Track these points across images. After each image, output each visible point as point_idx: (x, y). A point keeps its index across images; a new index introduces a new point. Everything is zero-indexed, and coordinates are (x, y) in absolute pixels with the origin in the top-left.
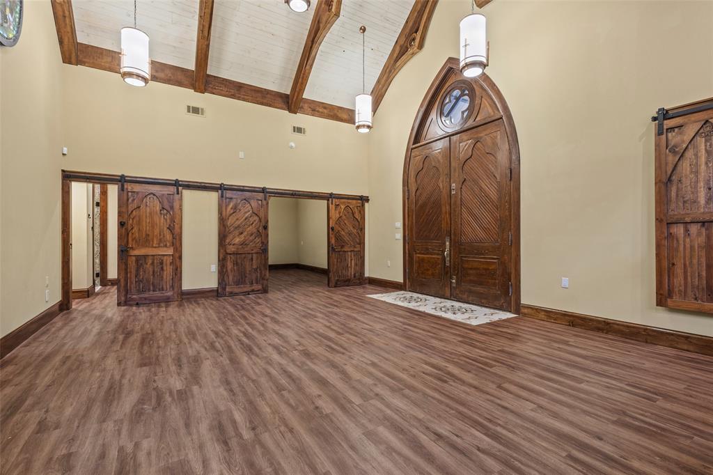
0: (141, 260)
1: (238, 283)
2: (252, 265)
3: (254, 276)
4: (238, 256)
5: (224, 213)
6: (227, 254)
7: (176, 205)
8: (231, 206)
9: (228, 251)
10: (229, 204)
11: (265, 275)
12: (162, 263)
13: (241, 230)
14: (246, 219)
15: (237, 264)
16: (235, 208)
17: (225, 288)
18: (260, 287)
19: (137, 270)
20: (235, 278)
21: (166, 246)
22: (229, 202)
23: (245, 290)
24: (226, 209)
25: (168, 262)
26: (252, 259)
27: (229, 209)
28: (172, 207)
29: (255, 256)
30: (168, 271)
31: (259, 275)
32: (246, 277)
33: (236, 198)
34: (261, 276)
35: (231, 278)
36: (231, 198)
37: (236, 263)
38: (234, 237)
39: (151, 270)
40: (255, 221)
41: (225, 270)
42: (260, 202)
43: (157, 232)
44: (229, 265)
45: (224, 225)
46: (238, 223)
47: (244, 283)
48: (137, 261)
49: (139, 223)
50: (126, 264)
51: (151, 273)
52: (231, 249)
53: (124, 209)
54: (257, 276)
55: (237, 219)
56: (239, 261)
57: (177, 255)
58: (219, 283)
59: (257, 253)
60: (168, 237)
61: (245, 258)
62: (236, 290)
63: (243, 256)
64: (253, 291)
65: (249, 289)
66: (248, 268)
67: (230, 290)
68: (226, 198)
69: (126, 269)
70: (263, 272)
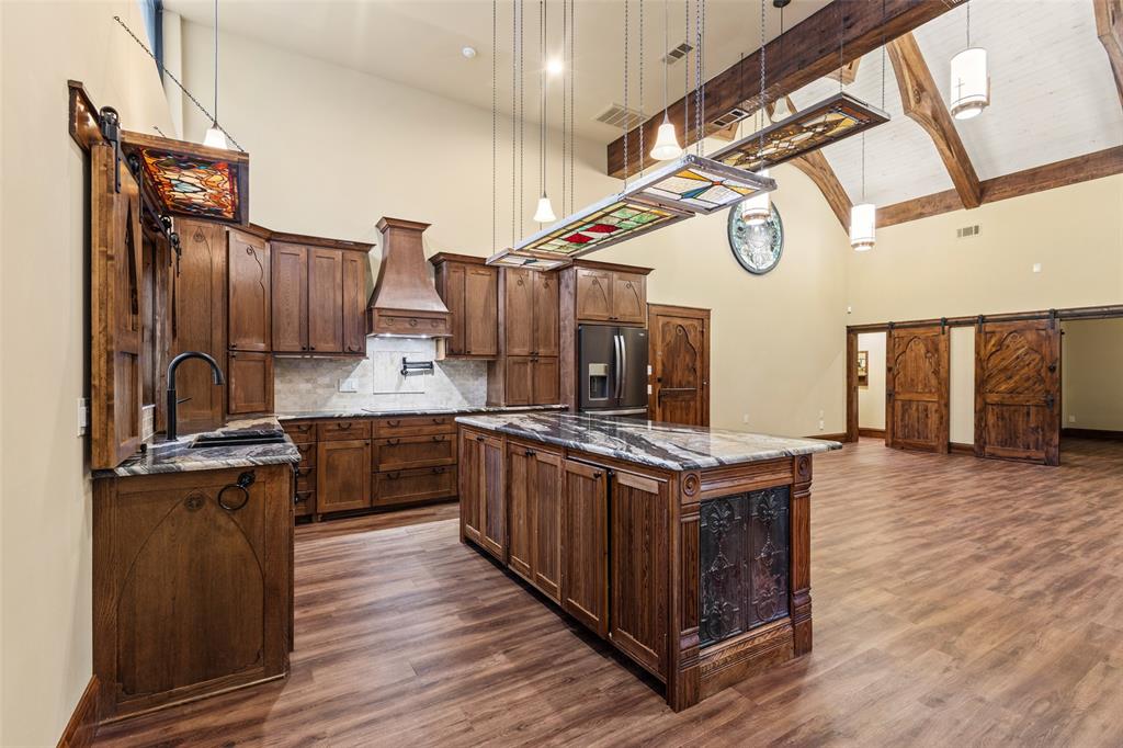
0: (907, 404)
1: (1004, 443)
2: (1028, 422)
3: (1032, 438)
4: (1005, 408)
5: (982, 353)
6: (986, 404)
7: (942, 346)
8: (993, 342)
9: (988, 401)
10: (989, 341)
11: (1051, 440)
12: (926, 410)
13: (1009, 373)
14: (1018, 358)
15: (1003, 419)
16: (1000, 345)
17: (984, 448)
18: (1043, 455)
19: (903, 415)
20: (1000, 437)
21: (930, 392)
22: (991, 337)
23: (1015, 455)
24: (985, 346)
25: (934, 409)
26: (1028, 414)
27: (989, 347)
28: (937, 350)
29: (1033, 410)
30: (934, 419)
31: (1040, 438)
32: (1018, 438)
33: (1001, 332)
34: (1043, 440)
35: (993, 435)
36: (993, 332)
37: (1001, 417)
38: (998, 383)
39: (916, 415)
40: (1033, 360)
41: (983, 425)
42: (1043, 333)
43: (922, 375)
44: (991, 419)
45: (982, 368)
46: (1004, 363)
47: (1014, 445)
48: (903, 406)
49: (905, 367)
50: (893, 408)
51: (916, 419)
52: (993, 398)
53: (890, 355)
54: (1038, 439)
55: (1003, 359)
56: (1006, 415)
57: (943, 402)
58: (976, 440)
59: (1036, 406)
60: (934, 382)
61: (1015, 411)
62: (1000, 453)
63: (1013, 408)
64: (1028, 458)
65: (1024, 455)
66: (1021, 426)
67: (992, 451)
68: (986, 333)
69: (893, 414)
70: (1048, 434)
